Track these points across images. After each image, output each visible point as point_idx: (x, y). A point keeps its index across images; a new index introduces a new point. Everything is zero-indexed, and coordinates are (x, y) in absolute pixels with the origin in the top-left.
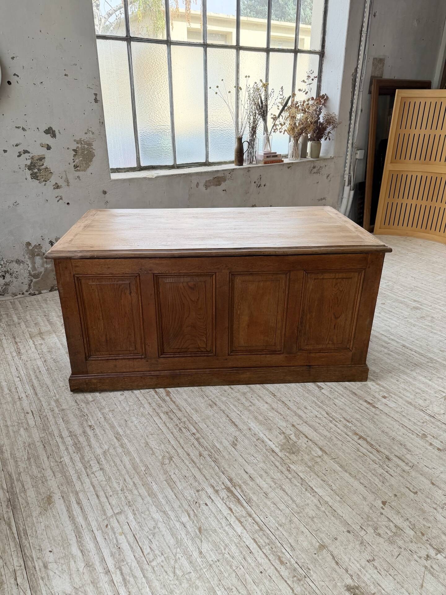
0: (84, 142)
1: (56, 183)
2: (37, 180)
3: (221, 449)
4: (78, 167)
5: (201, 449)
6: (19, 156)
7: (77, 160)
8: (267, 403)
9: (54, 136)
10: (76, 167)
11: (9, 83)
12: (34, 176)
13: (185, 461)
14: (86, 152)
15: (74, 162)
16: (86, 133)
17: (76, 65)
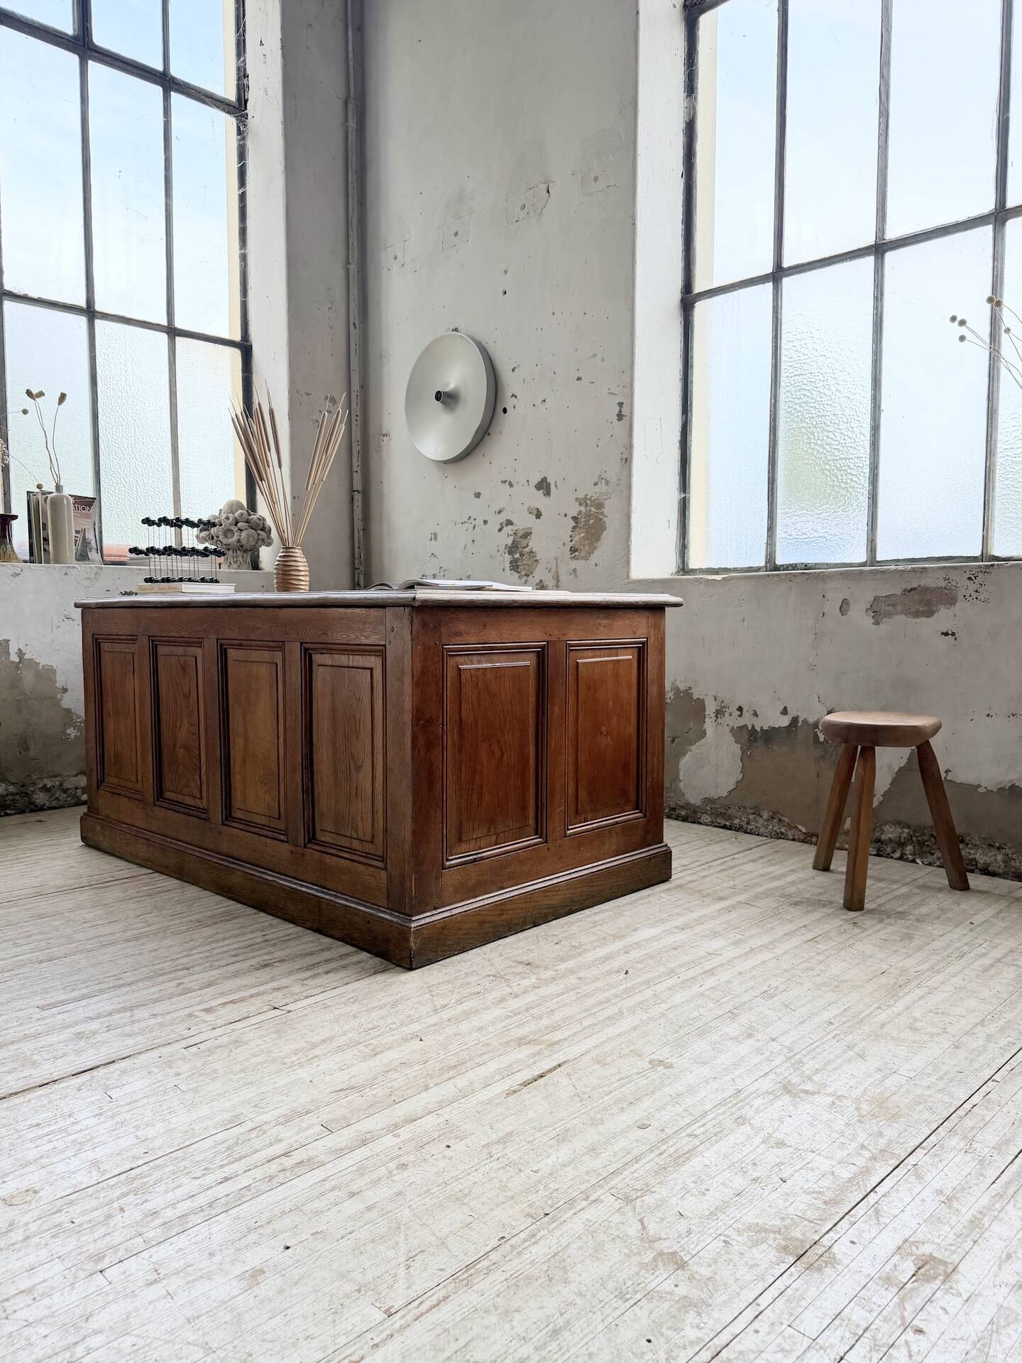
0: (591, 501)
1: (541, 581)
2: (518, 572)
4: (576, 551)
6: (500, 530)
7: (577, 538)
9: (548, 493)
10: (573, 550)
11: (505, 411)
12: (515, 566)
14: (591, 521)
15: (571, 541)
16: (596, 484)
17: (595, 355)
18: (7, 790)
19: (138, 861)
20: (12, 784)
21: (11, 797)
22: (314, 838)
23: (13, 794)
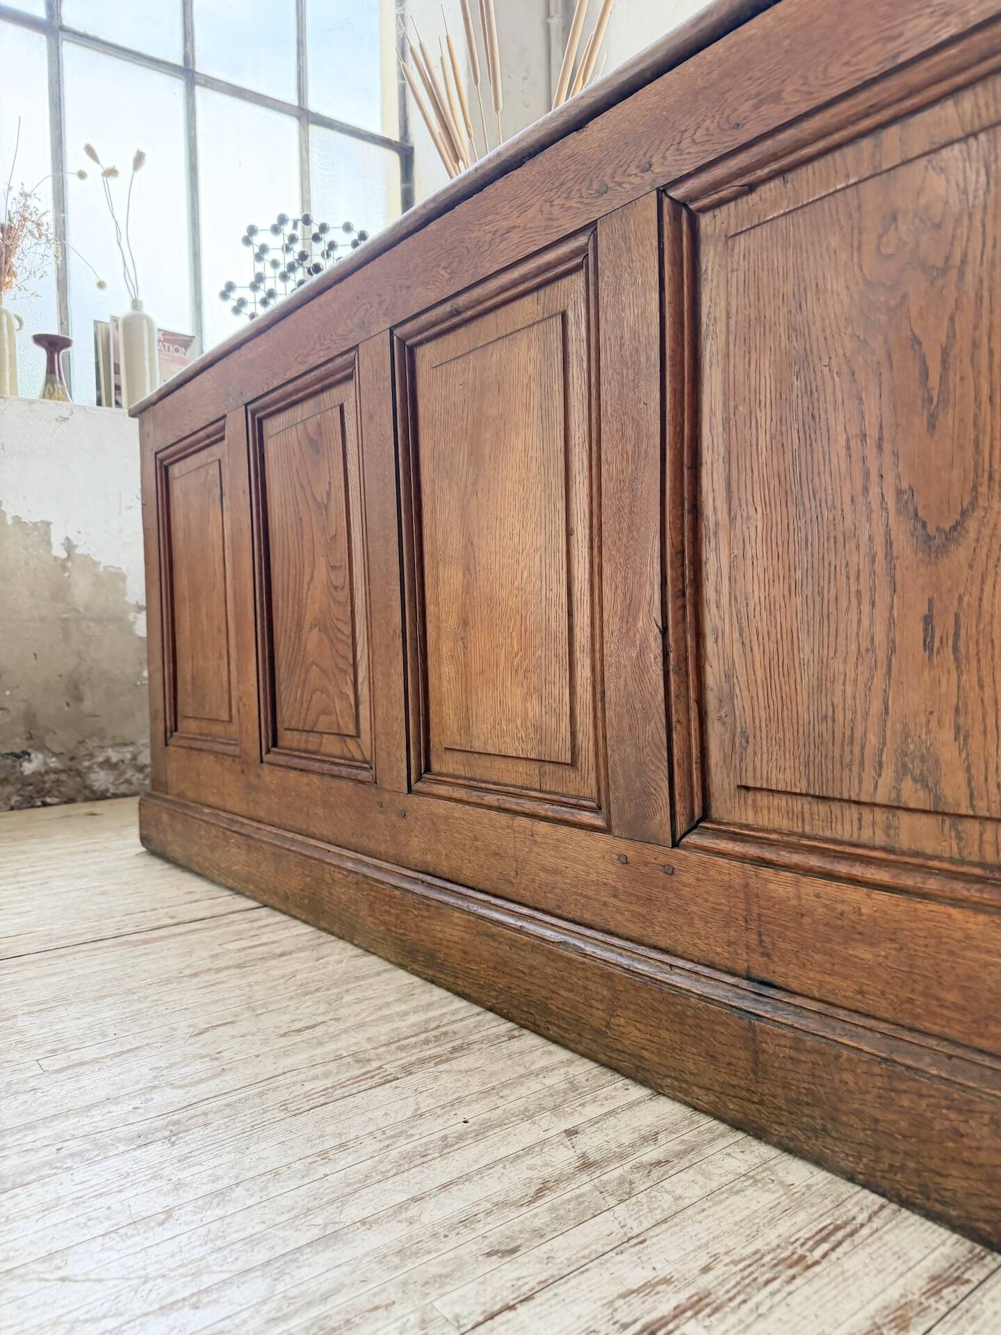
18: (45, 764)
19: (230, 882)
20: (55, 755)
21: (53, 776)
22: (706, 816)
23: (56, 771)
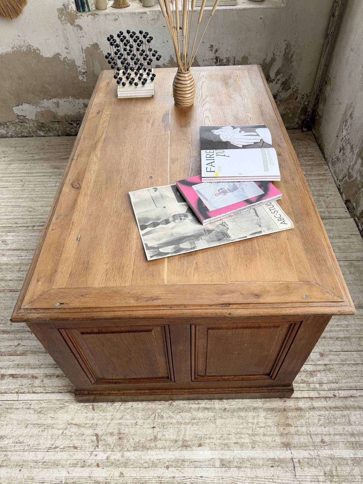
3: (8, 234)
5: (19, 225)
8: (11, 280)
13: (21, 216)
